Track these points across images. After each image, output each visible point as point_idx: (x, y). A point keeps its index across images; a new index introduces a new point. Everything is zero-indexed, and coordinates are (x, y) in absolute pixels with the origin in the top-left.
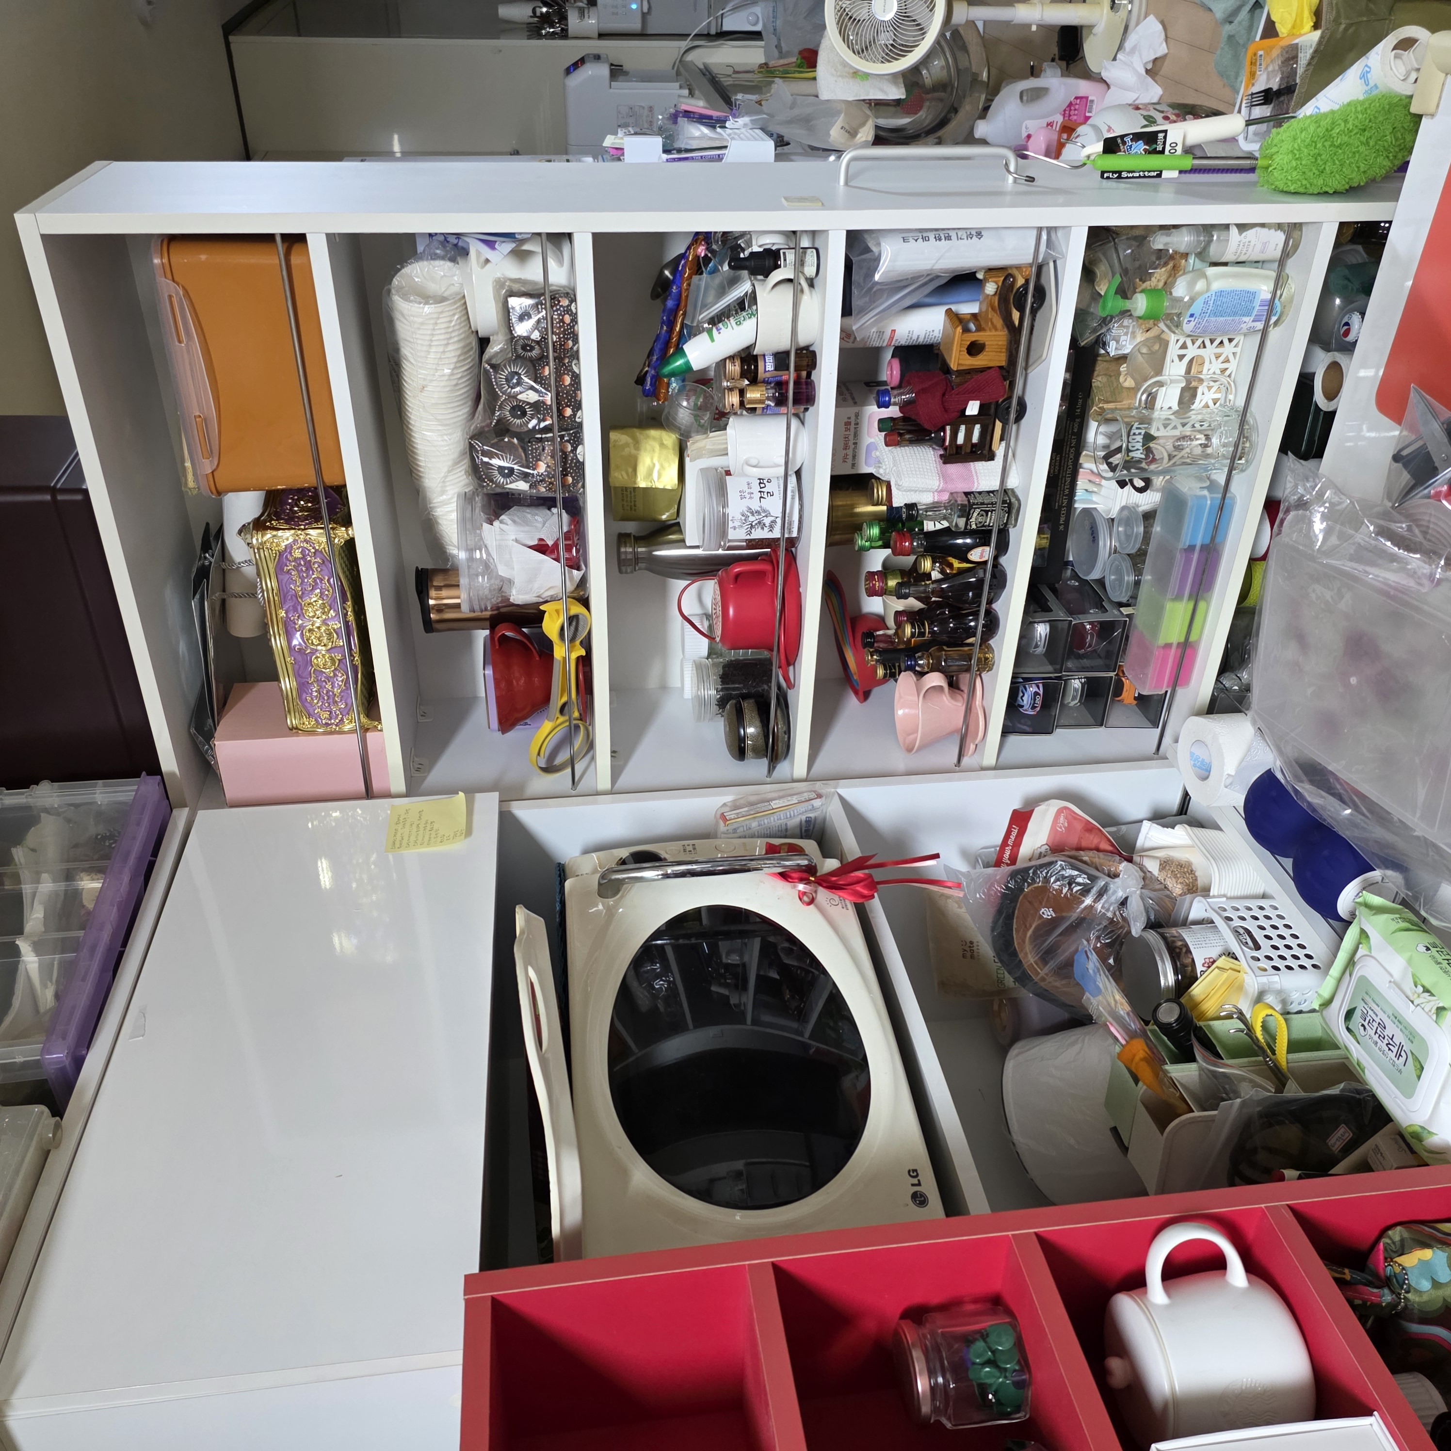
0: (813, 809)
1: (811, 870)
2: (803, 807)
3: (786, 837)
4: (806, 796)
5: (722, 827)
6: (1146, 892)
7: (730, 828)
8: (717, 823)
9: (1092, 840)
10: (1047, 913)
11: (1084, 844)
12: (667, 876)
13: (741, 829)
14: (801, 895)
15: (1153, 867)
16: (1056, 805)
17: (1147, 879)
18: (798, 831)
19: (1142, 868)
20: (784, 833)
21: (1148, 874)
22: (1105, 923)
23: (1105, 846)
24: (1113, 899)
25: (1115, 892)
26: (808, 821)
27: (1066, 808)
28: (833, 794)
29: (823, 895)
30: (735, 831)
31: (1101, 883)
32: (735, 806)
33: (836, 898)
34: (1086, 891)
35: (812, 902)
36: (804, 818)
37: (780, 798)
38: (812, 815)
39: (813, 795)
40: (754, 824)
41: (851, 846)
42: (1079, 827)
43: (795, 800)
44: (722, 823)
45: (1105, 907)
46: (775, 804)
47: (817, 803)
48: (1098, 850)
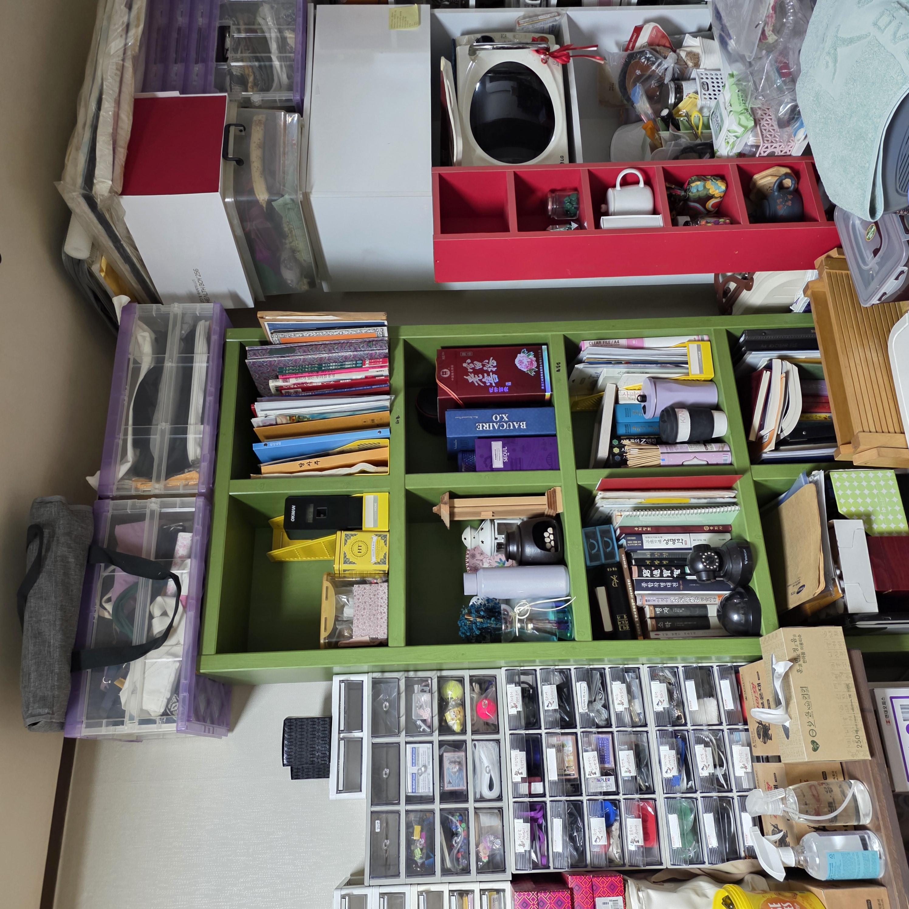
0: (556, 21)
1: (548, 49)
2: (552, 20)
3: (543, 33)
4: (553, 14)
5: (518, 28)
6: (677, 66)
7: (521, 28)
8: (516, 25)
9: (663, 41)
10: (638, 72)
11: (660, 43)
12: (494, 48)
13: (525, 29)
14: (542, 60)
15: (683, 54)
16: (653, 24)
17: (679, 60)
18: (548, 30)
19: (678, 55)
20: (543, 31)
21: (680, 58)
22: (658, 77)
23: (667, 44)
24: (663, 68)
25: (664, 65)
26: (553, 26)
27: (656, 26)
28: (565, 14)
29: (551, 60)
30: (523, 29)
31: (660, 61)
32: (524, 17)
33: (556, 62)
34: (654, 63)
35: (546, 62)
36: (551, 24)
37: (543, 14)
38: (555, 23)
39: (556, 14)
40: (531, 26)
41: (567, 39)
42: (660, 35)
43: (549, 16)
44: (517, 25)
45: (660, 71)
46: (540, 18)
47: (557, 18)
48: (664, 46)
